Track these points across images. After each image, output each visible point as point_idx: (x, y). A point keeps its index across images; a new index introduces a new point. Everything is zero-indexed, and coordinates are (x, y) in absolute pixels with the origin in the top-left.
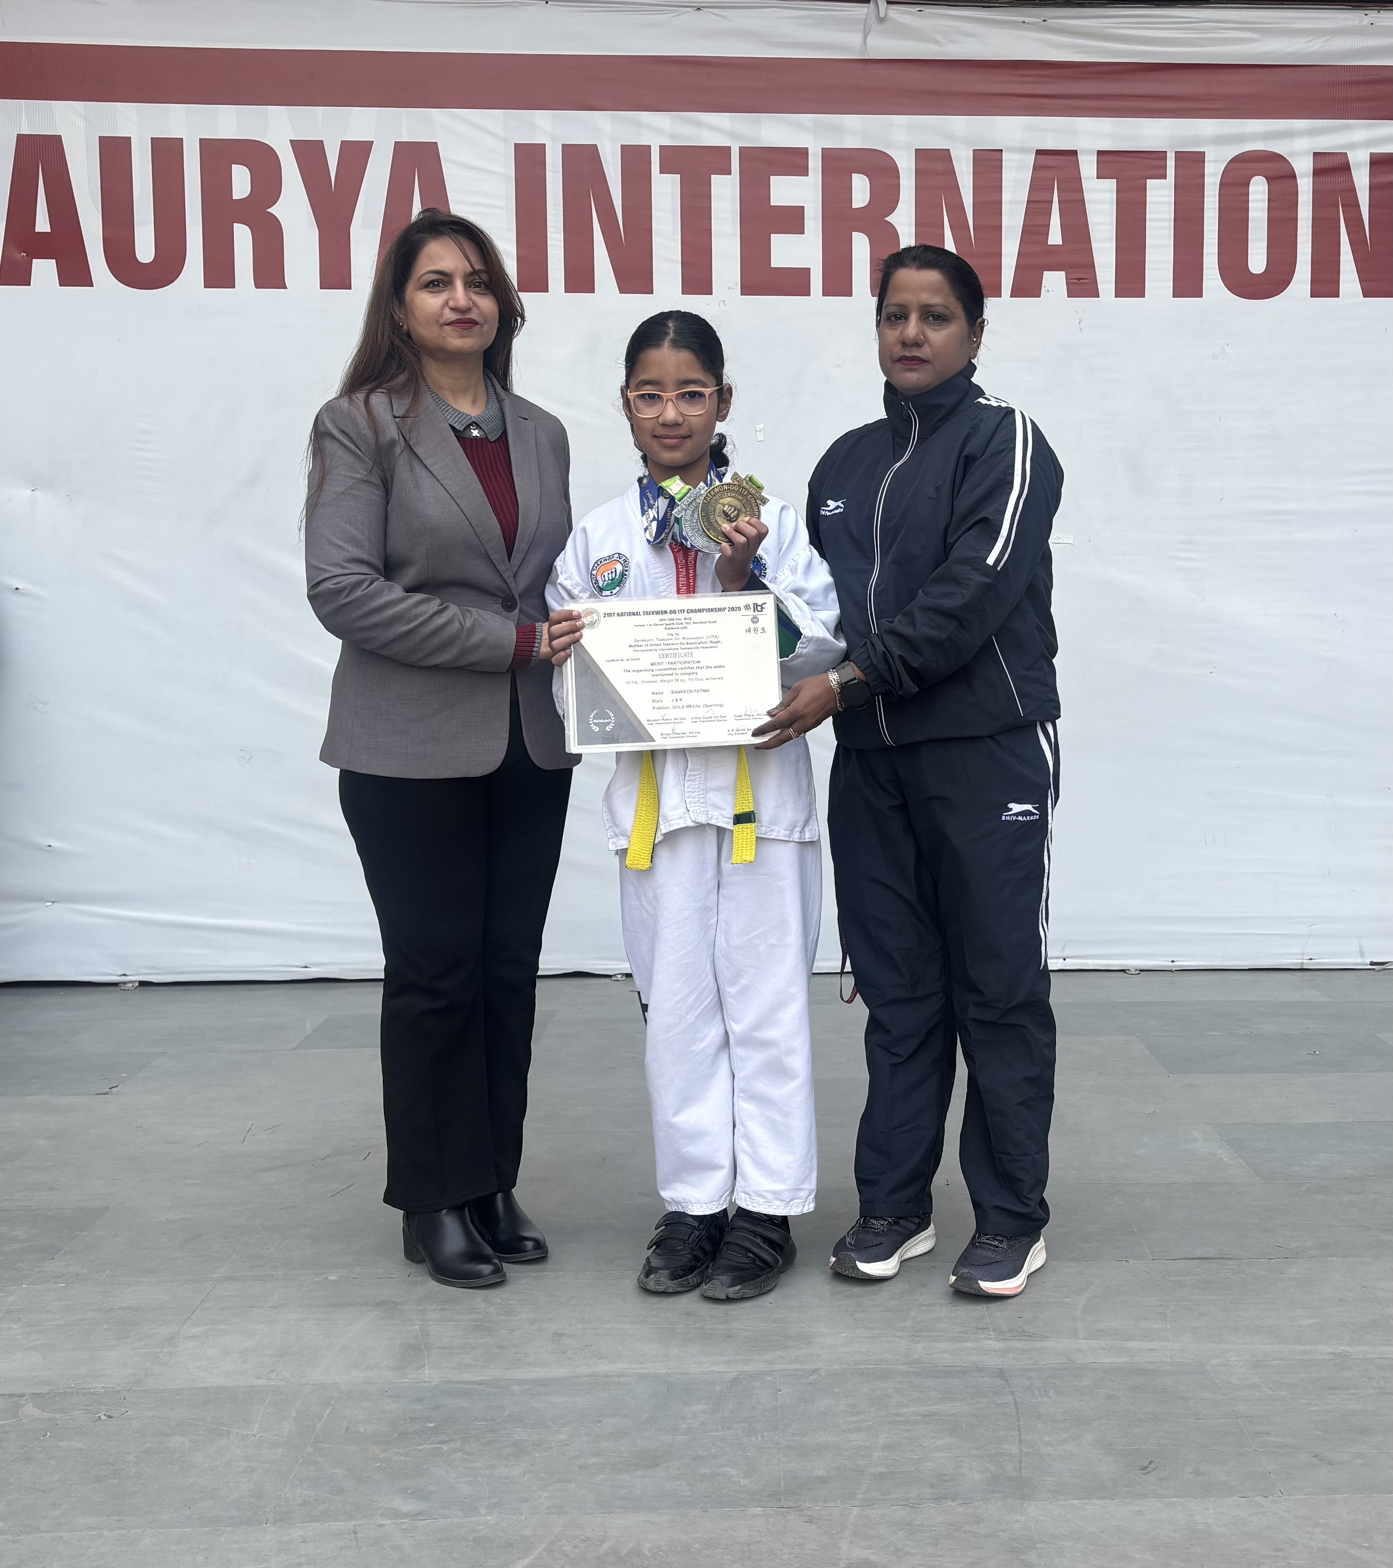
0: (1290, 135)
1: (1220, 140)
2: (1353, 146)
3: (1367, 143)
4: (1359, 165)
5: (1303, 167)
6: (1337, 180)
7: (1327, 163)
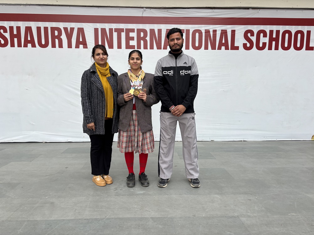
0: (202, 27)
1: (192, 28)
2: (210, 29)
3: (212, 28)
4: (211, 31)
5: (203, 32)
6: (208, 33)
7: (207, 31)
